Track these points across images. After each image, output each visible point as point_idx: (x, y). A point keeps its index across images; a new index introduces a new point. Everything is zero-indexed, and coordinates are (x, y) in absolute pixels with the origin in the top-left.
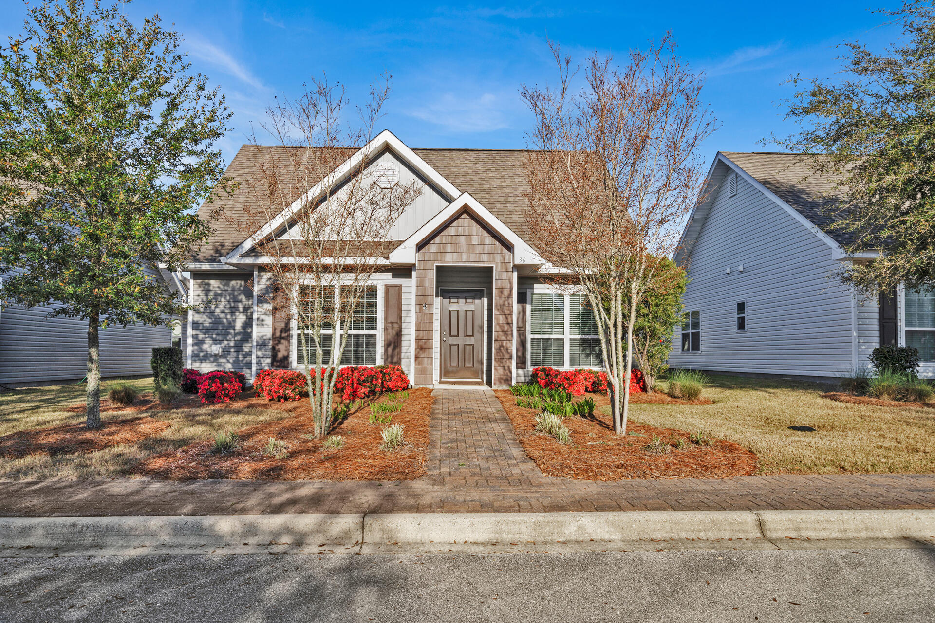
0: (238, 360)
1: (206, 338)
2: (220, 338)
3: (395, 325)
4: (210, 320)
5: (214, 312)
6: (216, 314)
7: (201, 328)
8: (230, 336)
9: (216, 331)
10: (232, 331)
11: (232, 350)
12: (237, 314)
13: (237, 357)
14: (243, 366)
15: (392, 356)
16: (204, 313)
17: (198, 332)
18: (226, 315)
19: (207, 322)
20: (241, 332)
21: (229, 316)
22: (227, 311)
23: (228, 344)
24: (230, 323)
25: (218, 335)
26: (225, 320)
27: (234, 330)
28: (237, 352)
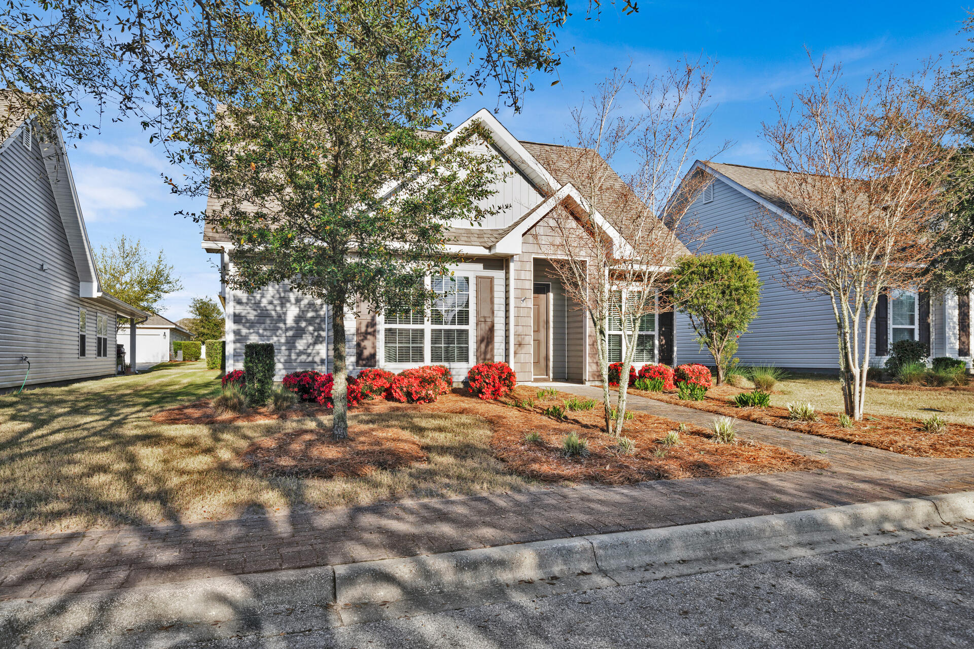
0: (291, 359)
1: (250, 333)
2: (268, 333)
3: (488, 320)
4: (255, 313)
5: (260, 302)
6: (262, 305)
7: (243, 321)
8: (280, 331)
9: (263, 326)
10: (282, 325)
11: (283, 348)
12: (288, 305)
13: (289, 356)
14: (296, 366)
15: (485, 353)
16: (247, 303)
17: (240, 327)
18: (275, 306)
19: (252, 315)
20: (293, 327)
21: (278, 308)
22: (276, 302)
23: (279, 340)
24: (280, 316)
25: (265, 330)
26: (273, 313)
27: (285, 324)
28: (289, 350)
